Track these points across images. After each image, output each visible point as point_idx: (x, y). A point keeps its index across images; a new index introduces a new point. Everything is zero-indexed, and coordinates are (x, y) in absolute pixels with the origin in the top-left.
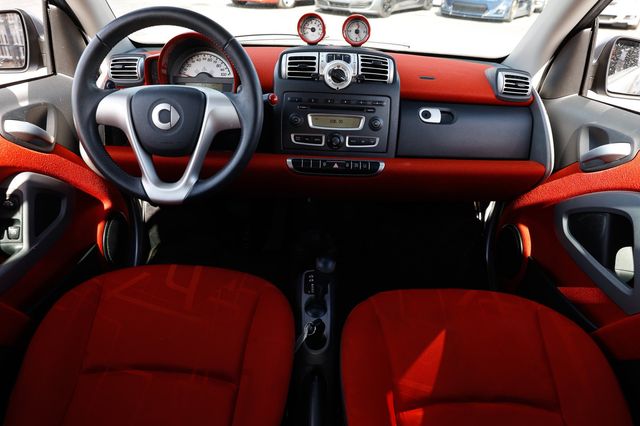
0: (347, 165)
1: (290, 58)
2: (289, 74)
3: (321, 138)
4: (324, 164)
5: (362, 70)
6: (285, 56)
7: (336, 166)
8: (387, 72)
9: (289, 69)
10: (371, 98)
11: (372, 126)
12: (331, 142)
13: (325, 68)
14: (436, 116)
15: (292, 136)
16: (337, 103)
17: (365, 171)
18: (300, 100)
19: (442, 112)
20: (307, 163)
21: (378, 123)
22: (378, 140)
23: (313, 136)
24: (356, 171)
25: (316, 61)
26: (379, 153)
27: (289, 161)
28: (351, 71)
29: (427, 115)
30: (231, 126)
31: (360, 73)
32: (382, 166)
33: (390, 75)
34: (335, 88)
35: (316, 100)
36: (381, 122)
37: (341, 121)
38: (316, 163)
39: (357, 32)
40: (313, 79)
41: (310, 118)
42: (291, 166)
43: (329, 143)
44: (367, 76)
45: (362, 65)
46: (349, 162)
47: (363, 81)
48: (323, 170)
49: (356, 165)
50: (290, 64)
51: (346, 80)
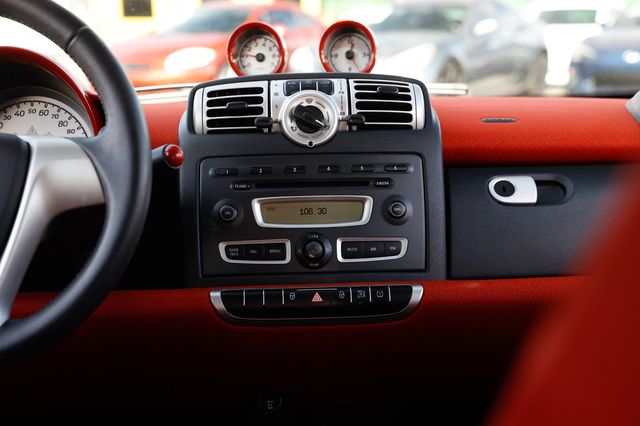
0: (342, 295)
1: (210, 94)
2: (210, 123)
3: (282, 247)
4: (292, 296)
5: (359, 106)
6: (199, 91)
7: (317, 298)
8: (409, 107)
9: (209, 113)
10: (383, 159)
11: (388, 215)
12: (305, 252)
13: (281, 106)
14: (525, 190)
15: (222, 247)
16: (312, 174)
17: (380, 306)
18: (234, 173)
19: (538, 183)
20: (254, 297)
21: (401, 209)
22: (404, 243)
23: (266, 244)
24: (362, 307)
25: (264, 95)
26: (410, 273)
27: (215, 295)
28: (335, 109)
29: (507, 189)
30: (85, 201)
31: (355, 111)
32: (418, 293)
33: (418, 114)
34: (306, 142)
35: (267, 171)
36: (408, 209)
37: (322, 211)
38: (274, 297)
39: (350, 56)
40: (259, 131)
41: (256, 207)
42: (219, 305)
43: (301, 258)
44: (370, 117)
45: (358, 96)
46: (346, 290)
47: (362, 127)
48: (290, 311)
49: (361, 294)
50: (209, 104)
51: (326, 127)
